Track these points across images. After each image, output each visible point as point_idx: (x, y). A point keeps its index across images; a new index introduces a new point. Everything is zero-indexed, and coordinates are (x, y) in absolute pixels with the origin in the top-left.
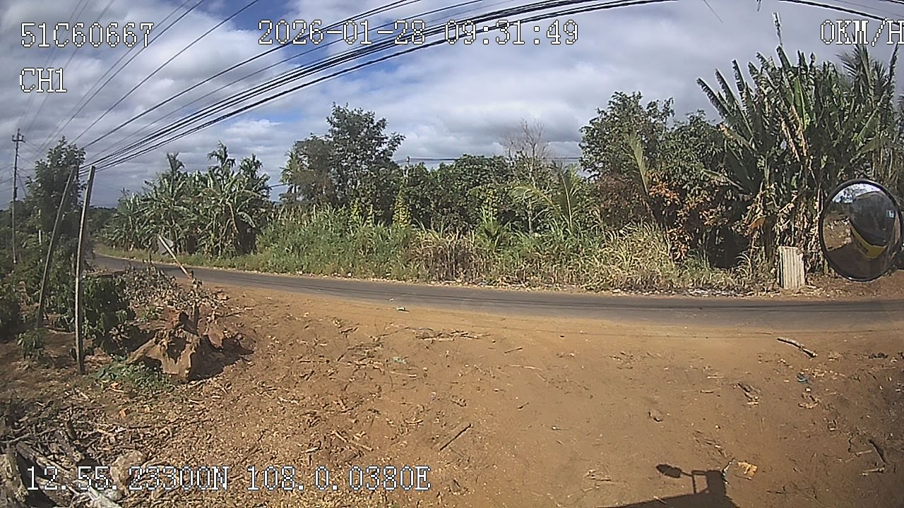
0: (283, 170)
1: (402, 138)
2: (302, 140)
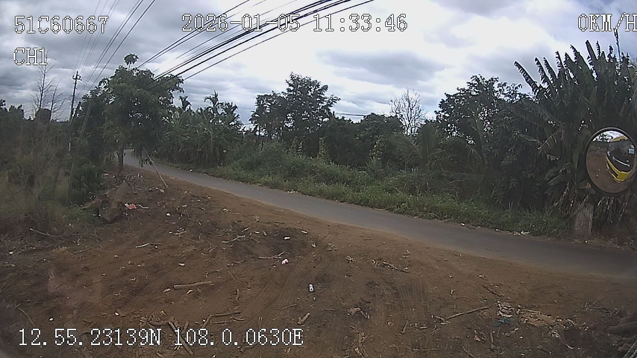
0: (252, 113)
1: (338, 99)
2: (262, 95)
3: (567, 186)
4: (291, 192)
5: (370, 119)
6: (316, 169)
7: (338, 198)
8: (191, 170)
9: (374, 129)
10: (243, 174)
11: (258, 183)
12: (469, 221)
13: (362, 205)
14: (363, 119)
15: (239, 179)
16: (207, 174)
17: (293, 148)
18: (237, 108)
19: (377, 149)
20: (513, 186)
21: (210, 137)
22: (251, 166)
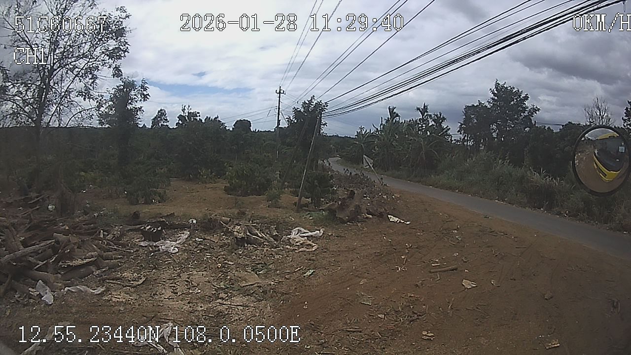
0: (460, 124)
1: (539, 110)
2: (470, 105)
5: (568, 128)
14: (561, 128)
17: (500, 159)
18: (445, 119)
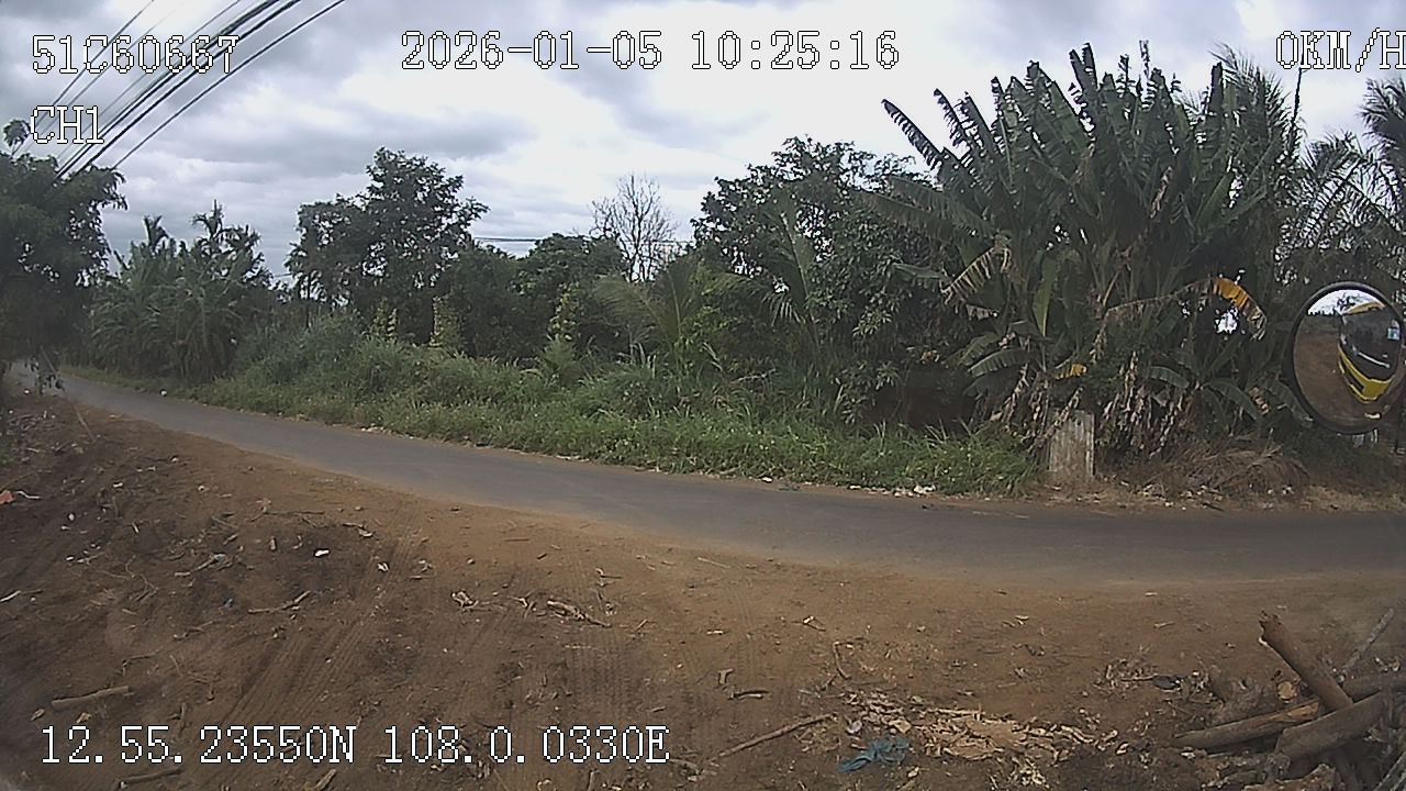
0: (294, 248)
1: (485, 209)
2: (311, 204)
3: (1022, 375)
4: (370, 430)
5: (549, 248)
6: (423, 370)
7: (472, 438)
8: (163, 393)
9: (558, 269)
10: (270, 392)
11: (300, 412)
12: (781, 470)
13: (526, 451)
14: (534, 247)
15: (259, 407)
16: (197, 399)
17: (379, 325)
18: (258, 238)
19: (564, 315)
20: (884, 383)
21: (200, 310)
22: (284, 375)
